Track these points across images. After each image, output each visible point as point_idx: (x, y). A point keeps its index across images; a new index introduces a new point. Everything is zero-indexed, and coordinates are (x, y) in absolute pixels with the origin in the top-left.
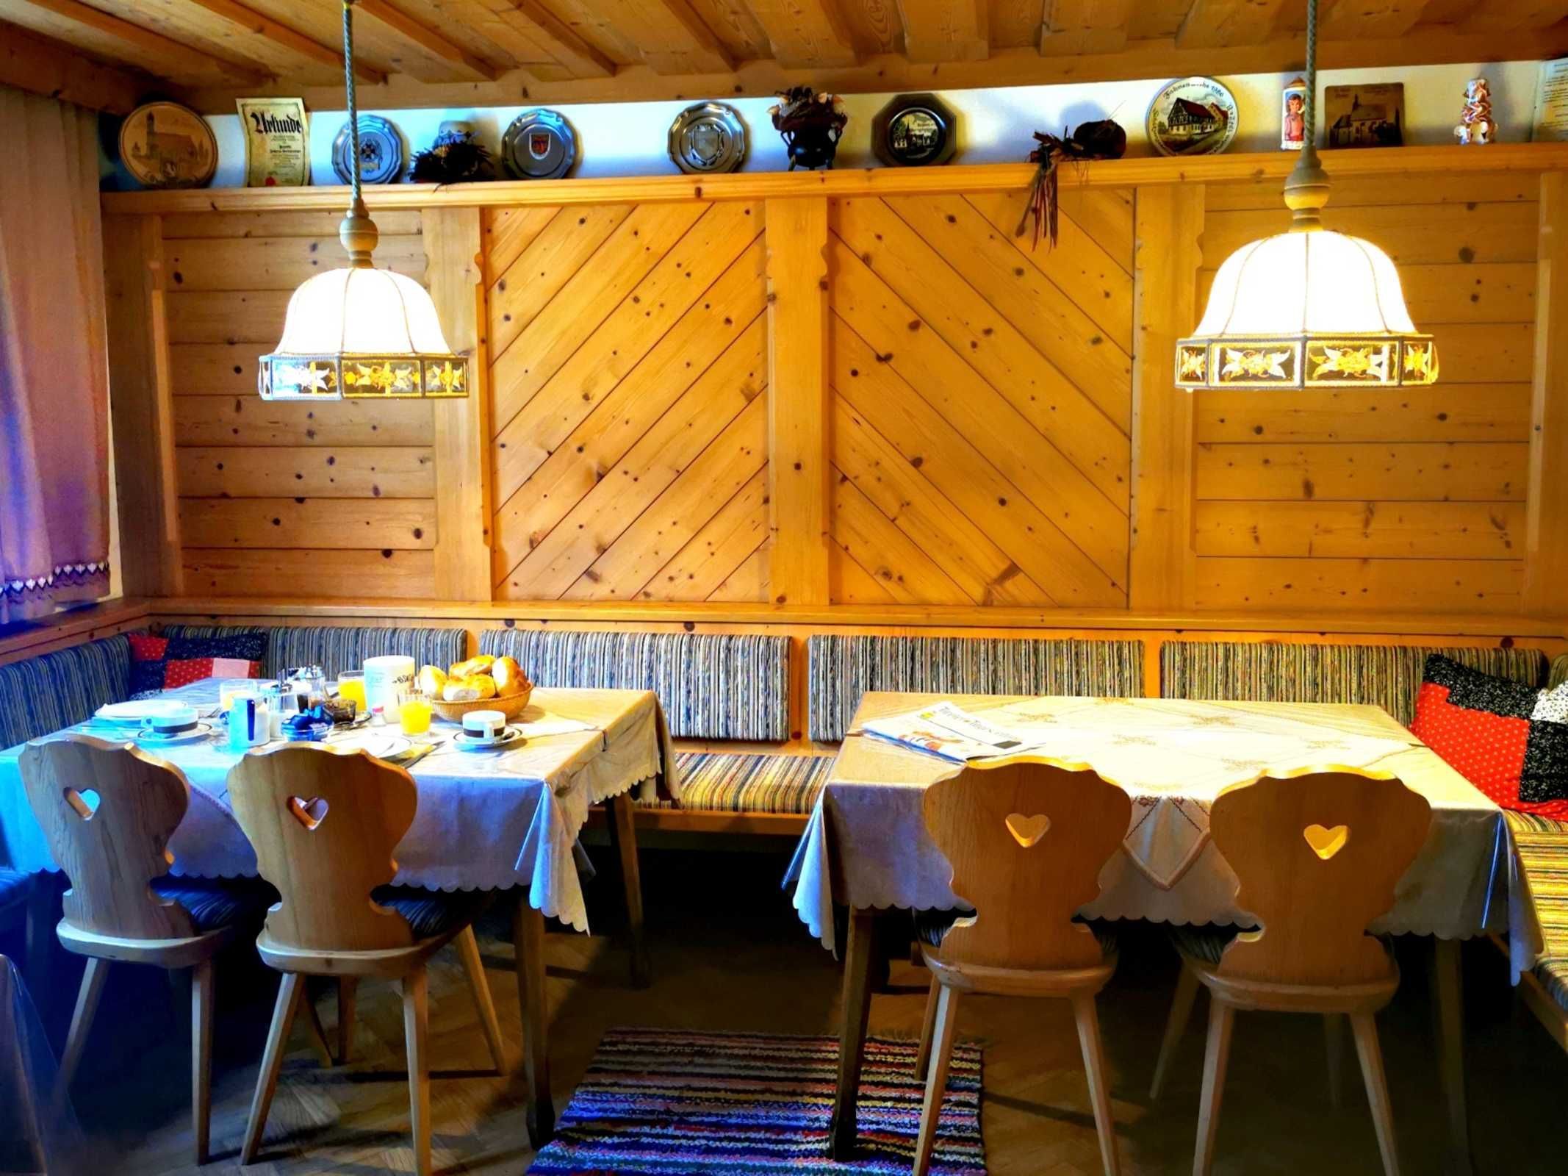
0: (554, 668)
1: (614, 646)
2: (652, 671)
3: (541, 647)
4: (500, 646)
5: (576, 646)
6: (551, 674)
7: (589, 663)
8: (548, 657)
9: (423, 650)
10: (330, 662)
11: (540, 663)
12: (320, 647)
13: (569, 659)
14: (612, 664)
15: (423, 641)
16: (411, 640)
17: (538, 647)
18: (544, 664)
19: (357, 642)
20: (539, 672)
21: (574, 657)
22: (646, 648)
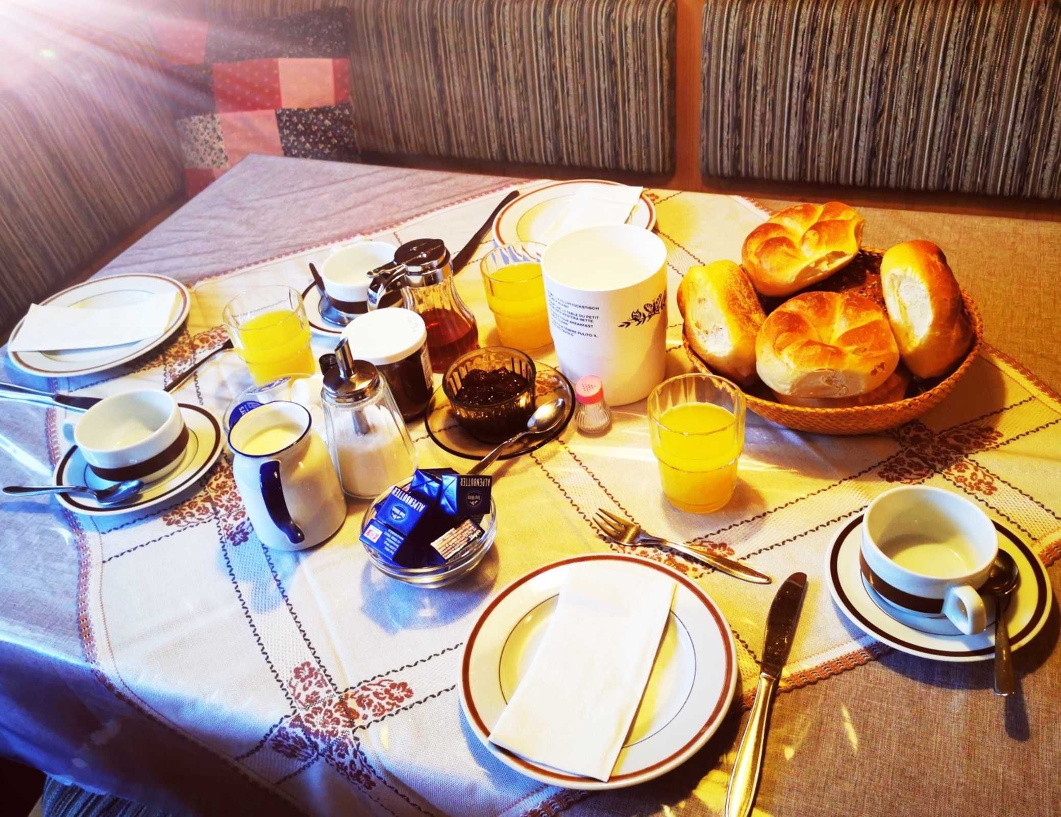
0: (843, 73)
1: (970, 30)
2: (1043, 80)
3: (820, 32)
4: (740, 30)
5: (890, 29)
6: (836, 84)
7: (913, 64)
8: (833, 51)
9: (602, 38)
10: (453, 59)
11: (816, 63)
12: (434, 31)
13: (873, 57)
14: (961, 64)
15: (602, 21)
16: (581, 18)
17: (813, 32)
18: (824, 64)
19: (491, 23)
20: (813, 79)
21: (884, 53)
22: (1038, 33)
